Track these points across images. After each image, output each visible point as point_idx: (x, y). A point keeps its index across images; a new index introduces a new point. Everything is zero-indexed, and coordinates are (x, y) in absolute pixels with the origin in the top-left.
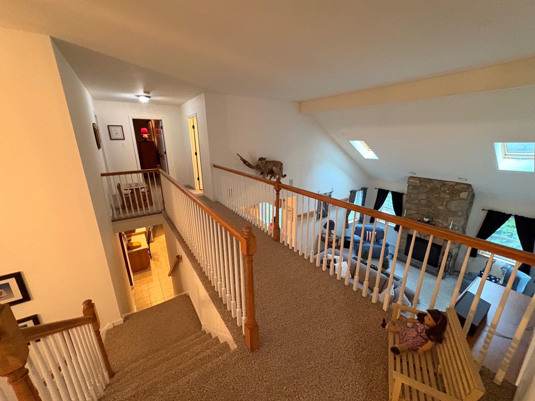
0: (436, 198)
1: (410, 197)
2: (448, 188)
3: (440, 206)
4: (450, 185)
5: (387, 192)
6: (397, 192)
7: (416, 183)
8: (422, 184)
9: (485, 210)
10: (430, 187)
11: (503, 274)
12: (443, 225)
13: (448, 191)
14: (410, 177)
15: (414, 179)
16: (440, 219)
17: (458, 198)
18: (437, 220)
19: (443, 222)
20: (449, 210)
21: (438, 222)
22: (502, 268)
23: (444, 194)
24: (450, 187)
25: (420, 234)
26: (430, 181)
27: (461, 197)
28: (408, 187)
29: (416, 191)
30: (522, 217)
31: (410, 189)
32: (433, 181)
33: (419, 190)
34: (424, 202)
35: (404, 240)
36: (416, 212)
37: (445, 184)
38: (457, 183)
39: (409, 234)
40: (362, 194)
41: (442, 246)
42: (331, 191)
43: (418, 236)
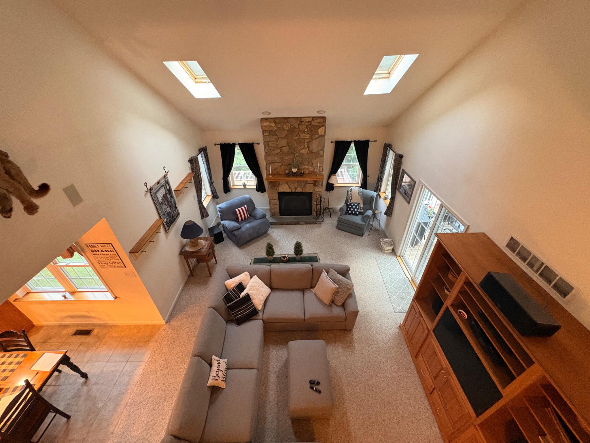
0: (295, 140)
1: (269, 146)
2: (305, 126)
3: (302, 150)
4: (307, 121)
5: (233, 146)
6: (245, 143)
7: (270, 126)
8: (279, 126)
9: (333, 142)
10: (288, 128)
11: (361, 197)
12: (309, 171)
13: (306, 130)
14: (262, 119)
15: (268, 122)
16: (305, 165)
17: (318, 136)
18: (304, 167)
19: (309, 167)
20: (312, 152)
22: (358, 194)
23: (303, 134)
24: (307, 123)
25: (290, 188)
26: (285, 120)
27: (320, 134)
28: (263, 134)
29: (274, 138)
30: (359, 141)
31: (266, 136)
32: (289, 120)
33: (277, 136)
34: (286, 149)
36: (279, 164)
37: (302, 122)
38: (313, 118)
39: (279, 191)
40: (204, 158)
41: (312, 192)
42: (164, 173)
43: (289, 190)
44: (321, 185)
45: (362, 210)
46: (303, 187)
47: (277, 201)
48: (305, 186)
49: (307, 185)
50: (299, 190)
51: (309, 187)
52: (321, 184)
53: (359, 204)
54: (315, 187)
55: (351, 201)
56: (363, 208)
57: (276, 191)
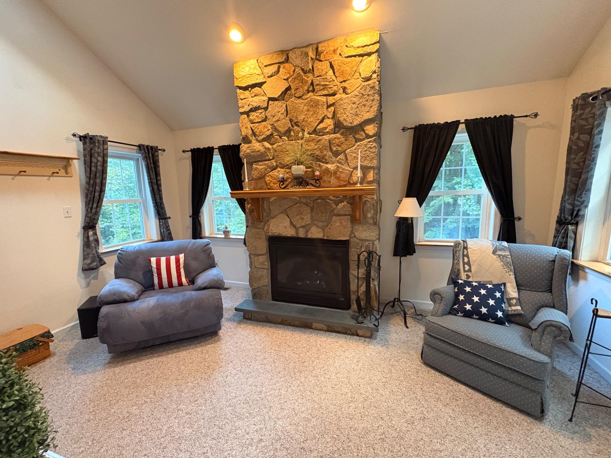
2: (328, 64)
3: (320, 126)
4: (332, 49)
5: (210, 152)
6: (227, 146)
8: (268, 73)
9: (408, 129)
10: (288, 75)
11: (506, 264)
12: (338, 178)
13: (330, 73)
15: (247, 66)
16: (327, 163)
17: (358, 82)
18: (324, 168)
19: (338, 168)
20: (344, 128)
21: (327, 170)
22: (494, 252)
23: (323, 83)
24: (332, 55)
25: (294, 226)
27: (364, 76)
29: (258, 102)
31: (244, 99)
32: (291, 54)
34: (283, 126)
35: (262, 259)
36: (269, 164)
38: (346, 38)
39: (270, 234)
41: (348, 240)
43: (290, 232)
44: (371, 221)
45: (519, 308)
46: (325, 224)
47: (264, 261)
48: (328, 222)
49: (334, 218)
50: (315, 233)
51: (338, 224)
52: (373, 218)
53: (501, 285)
54: (356, 227)
55: (468, 276)
56: (519, 300)
57: (263, 233)
